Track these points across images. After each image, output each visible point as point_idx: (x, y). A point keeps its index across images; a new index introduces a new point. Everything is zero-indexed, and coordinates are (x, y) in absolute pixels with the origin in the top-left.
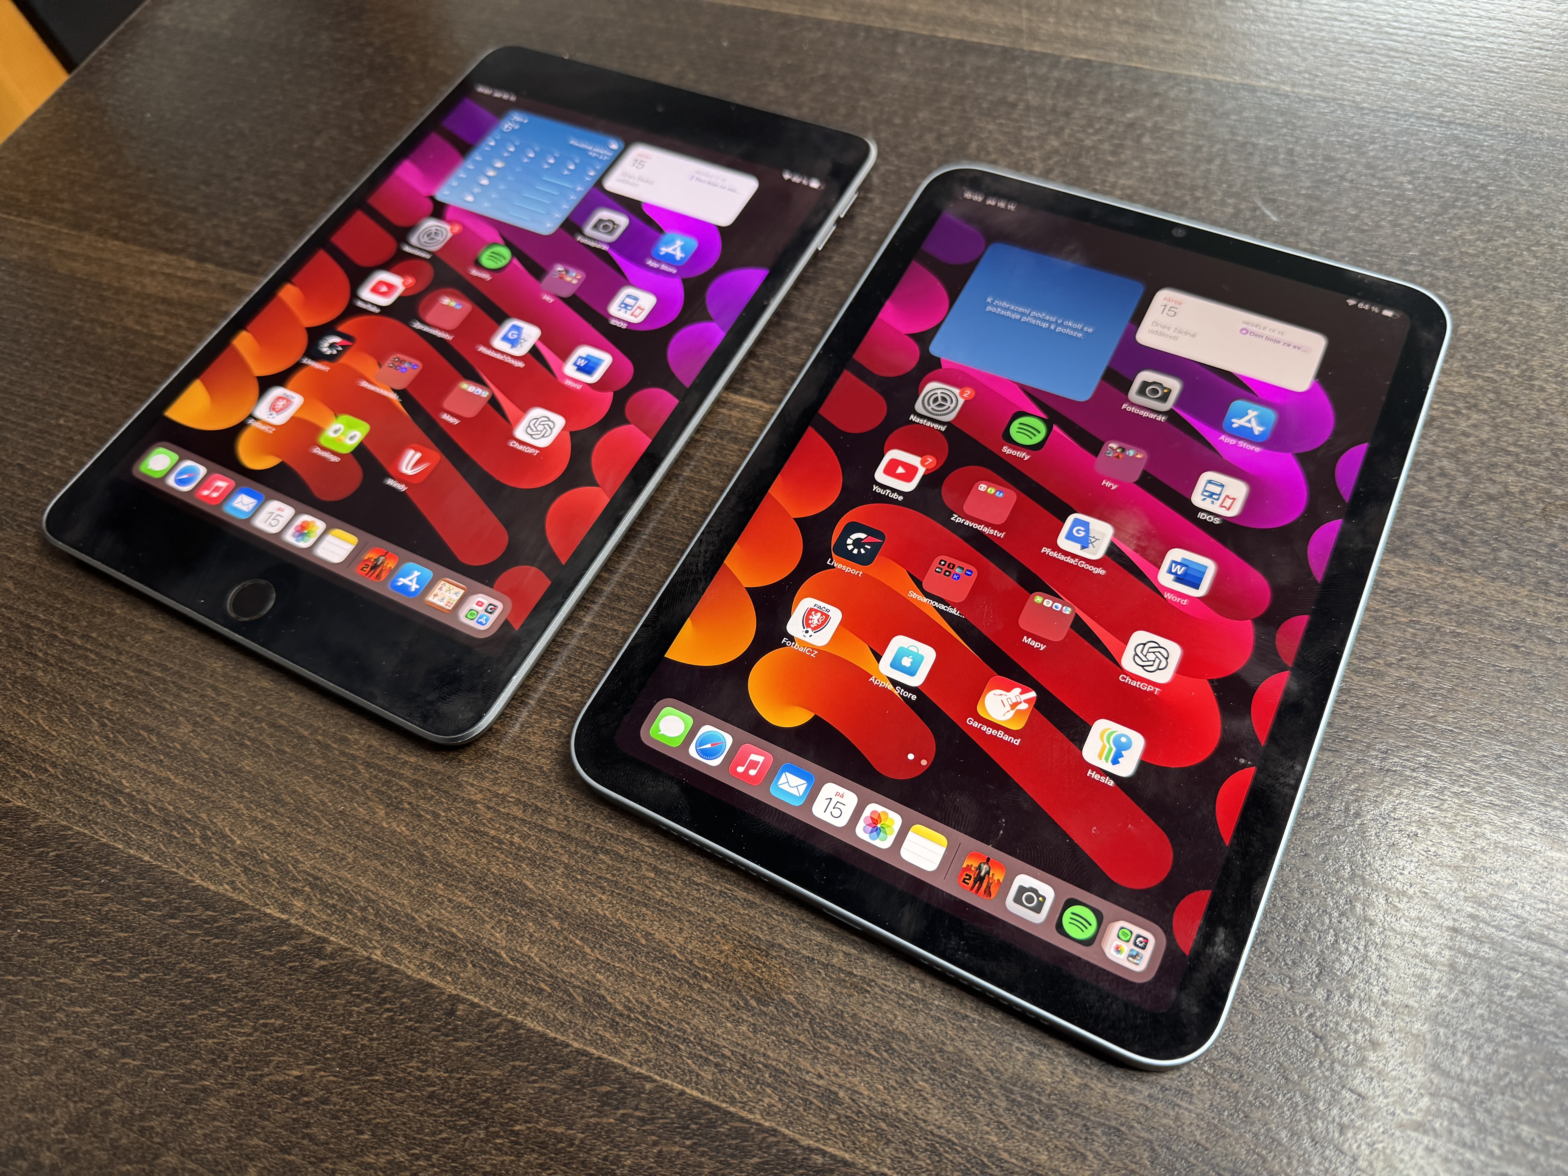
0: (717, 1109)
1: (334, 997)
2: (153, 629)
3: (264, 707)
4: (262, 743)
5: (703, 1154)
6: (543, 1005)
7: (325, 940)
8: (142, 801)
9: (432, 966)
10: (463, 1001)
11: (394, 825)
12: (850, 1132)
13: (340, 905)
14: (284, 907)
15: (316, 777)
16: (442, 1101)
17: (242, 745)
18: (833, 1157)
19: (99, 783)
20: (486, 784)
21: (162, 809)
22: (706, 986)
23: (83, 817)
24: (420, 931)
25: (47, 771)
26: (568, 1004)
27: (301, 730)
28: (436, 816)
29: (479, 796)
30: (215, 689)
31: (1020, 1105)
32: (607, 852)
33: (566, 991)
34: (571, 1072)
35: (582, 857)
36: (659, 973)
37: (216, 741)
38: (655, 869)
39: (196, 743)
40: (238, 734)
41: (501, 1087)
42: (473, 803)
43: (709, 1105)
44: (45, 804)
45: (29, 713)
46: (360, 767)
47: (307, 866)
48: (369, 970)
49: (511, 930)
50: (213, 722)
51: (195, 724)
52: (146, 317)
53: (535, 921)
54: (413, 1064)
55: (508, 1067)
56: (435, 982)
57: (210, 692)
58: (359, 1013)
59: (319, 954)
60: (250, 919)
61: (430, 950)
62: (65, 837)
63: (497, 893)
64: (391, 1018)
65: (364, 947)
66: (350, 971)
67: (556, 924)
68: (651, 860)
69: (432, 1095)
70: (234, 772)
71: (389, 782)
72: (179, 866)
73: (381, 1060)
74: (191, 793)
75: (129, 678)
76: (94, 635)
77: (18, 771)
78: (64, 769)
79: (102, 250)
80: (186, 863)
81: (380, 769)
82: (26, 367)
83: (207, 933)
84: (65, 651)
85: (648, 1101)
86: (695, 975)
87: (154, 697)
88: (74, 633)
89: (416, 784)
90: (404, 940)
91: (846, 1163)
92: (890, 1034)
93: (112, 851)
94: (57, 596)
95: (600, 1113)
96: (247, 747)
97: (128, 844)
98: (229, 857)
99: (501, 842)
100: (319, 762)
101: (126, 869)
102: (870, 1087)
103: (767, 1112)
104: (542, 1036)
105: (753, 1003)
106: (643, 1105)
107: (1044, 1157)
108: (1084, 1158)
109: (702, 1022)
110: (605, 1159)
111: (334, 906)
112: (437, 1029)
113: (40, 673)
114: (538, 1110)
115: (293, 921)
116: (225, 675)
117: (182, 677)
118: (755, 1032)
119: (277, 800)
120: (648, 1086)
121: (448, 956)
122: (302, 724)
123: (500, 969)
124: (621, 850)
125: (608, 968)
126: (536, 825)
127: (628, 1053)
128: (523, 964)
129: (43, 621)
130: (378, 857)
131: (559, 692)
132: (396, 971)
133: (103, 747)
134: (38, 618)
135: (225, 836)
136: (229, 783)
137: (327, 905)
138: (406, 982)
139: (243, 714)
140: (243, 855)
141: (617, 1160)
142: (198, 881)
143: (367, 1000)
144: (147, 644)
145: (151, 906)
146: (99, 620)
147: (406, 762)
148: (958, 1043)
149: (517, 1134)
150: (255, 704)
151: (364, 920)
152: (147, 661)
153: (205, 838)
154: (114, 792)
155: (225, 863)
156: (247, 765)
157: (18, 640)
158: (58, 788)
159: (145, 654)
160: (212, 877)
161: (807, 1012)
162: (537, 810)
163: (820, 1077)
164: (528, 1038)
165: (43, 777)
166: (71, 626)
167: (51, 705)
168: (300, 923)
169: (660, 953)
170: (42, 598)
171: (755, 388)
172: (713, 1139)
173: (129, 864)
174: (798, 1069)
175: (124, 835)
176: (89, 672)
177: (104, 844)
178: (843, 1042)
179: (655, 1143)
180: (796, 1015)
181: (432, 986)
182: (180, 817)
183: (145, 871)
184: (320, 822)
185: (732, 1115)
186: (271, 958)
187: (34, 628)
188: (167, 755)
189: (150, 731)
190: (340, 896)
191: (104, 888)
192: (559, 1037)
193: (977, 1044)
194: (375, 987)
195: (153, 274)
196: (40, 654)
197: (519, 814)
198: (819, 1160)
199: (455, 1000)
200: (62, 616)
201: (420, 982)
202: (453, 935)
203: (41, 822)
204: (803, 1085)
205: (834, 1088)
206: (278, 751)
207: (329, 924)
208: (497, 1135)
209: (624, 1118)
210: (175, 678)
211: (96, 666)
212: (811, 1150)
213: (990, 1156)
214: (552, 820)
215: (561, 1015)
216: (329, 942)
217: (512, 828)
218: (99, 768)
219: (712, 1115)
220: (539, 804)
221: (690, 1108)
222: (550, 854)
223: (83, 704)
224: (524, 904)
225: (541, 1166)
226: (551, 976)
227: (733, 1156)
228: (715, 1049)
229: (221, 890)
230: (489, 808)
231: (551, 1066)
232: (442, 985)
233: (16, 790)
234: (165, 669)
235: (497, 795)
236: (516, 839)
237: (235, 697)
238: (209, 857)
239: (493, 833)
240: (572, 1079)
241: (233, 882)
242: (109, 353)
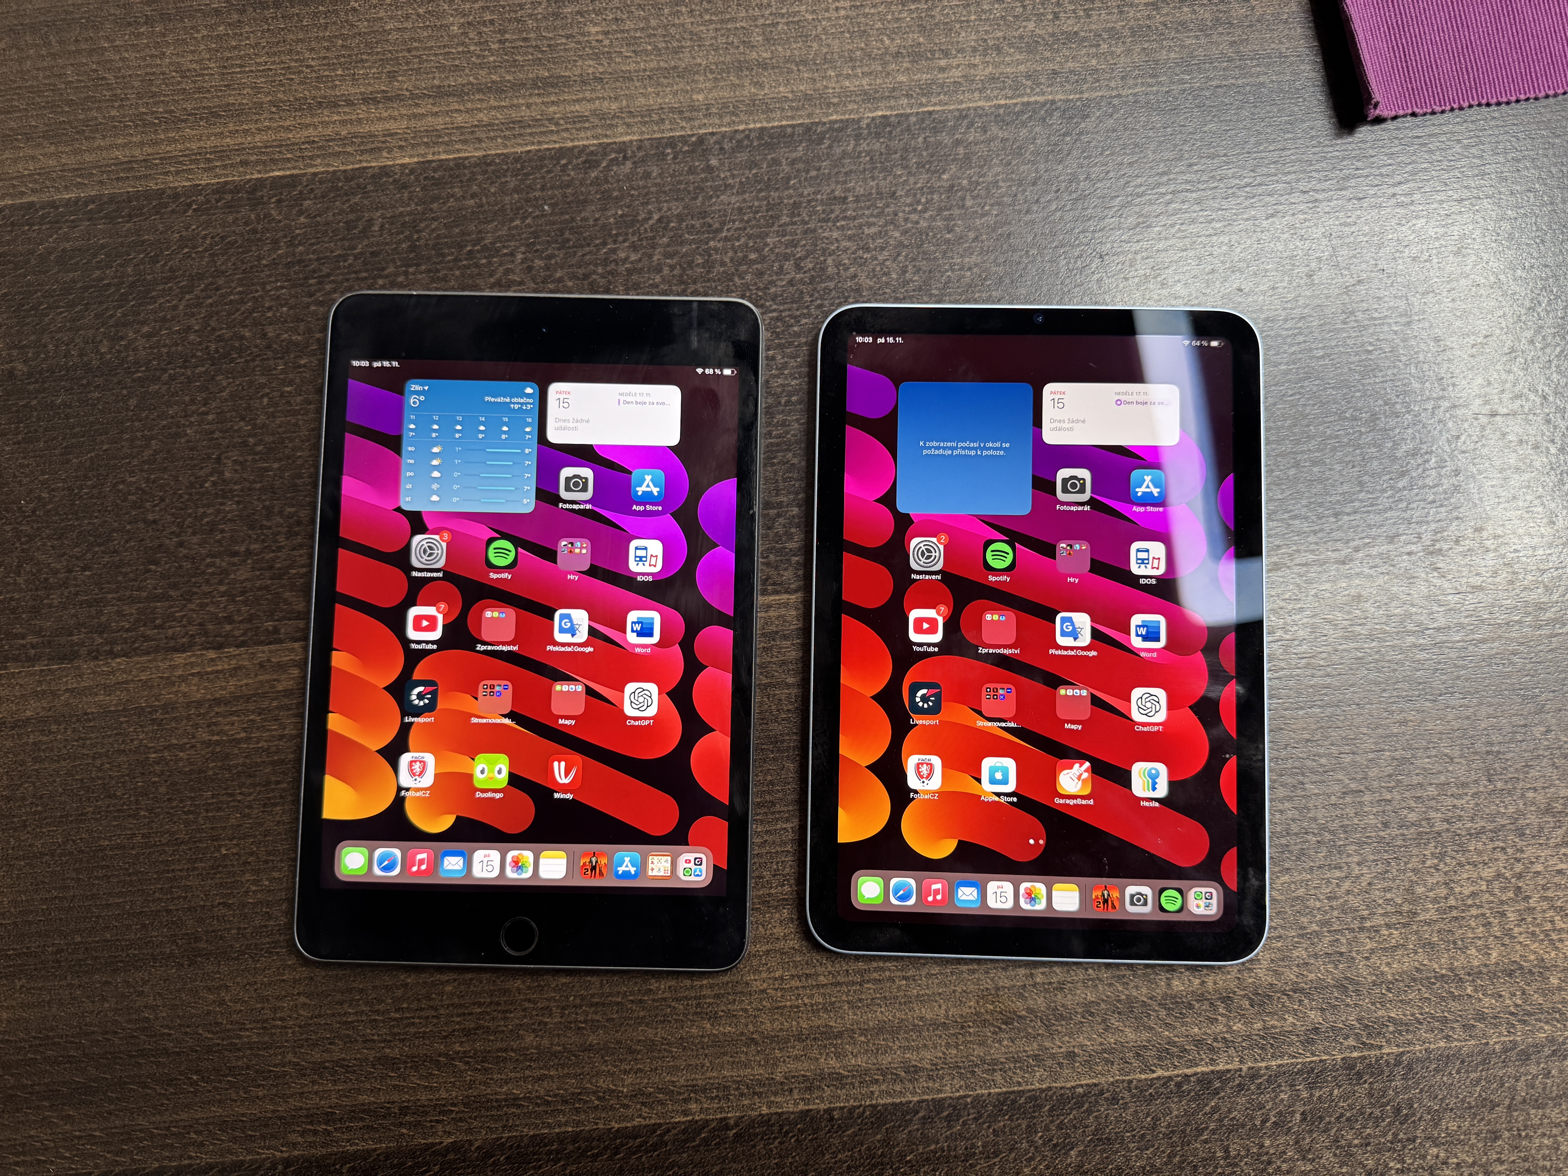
0: (1013, 1092)
1: (754, 1146)
2: (447, 981)
3: (575, 996)
4: (593, 1021)
5: (1017, 1119)
6: (883, 1087)
7: (725, 1119)
8: (537, 1097)
9: (803, 1099)
10: (834, 1109)
11: (721, 1029)
12: (1091, 1068)
13: (721, 1094)
14: (685, 1113)
15: (647, 1025)
16: (857, 1168)
17: (579, 1028)
18: (1087, 1085)
19: (497, 1100)
20: (764, 975)
21: (556, 1096)
22: (971, 1030)
23: (504, 1127)
24: (782, 1083)
25: (452, 1111)
26: (897, 1078)
27: (614, 999)
28: (746, 1011)
29: (765, 985)
30: (529, 1001)
31: (1173, 1009)
32: (868, 982)
33: (892, 1073)
34: (921, 1114)
35: (855, 992)
36: (940, 1037)
37: (558, 1035)
38: (905, 978)
39: (546, 1042)
40: (570, 1022)
41: (886, 1142)
42: (764, 991)
43: (1008, 1092)
44: (470, 1131)
45: (404, 1081)
46: (673, 1004)
47: (682, 1081)
48: (765, 1121)
49: (838, 1056)
50: (546, 1024)
51: (534, 1031)
52: (215, 724)
53: (849, 1043)
54: (827, 1157)
55: (883, 1130)
56: (811, 1107)
57: (527, 1005)
58: (776, 1148)
59: (728, 1128)
60: (668, 1131)
61: (795, 1092)
62: (503, 1144)
63: (815, 1039)
64: (797, 1140)
65: (753, 1109)
66: (754, 1127)
67: (863, 1039)
68: (899, 974)
69: (849, 1167)
70: (589, 1048)
71: (699, 1004)
72: (597, 1124)
73: (807, 1165)
74: (568, 1075)
75: (459, 1023)
76: (405, 1005)
77: (431, 1121)
78: (464, 1104)
79: (113, 672)
80: (600, 1119)
81: (686, 998)
82: (145, 817)
83: (647, 1152)
84: (393, 1026)
85: (973, 1108)
86: (962, 1027)
87: (488, 1027)
88: (388, 1011)
89: (717, 996)
90: (775, 1094)
91: (1095, 1085)
92: (1087, 1005)
93: (543, 1137)
94: (350, 991)
95: (950, 1127)
96: (583, 1028)
97: (549, 1126)
98: (626, 1102)
99: (798, 1007)
100: (642, 1014)
101: (561, 1142)
102: (1090, 1039)
103: (1041, 1081)
104: (893, 1104)
105: (1004, 1027)
106: (971, 1111)
107: (1196, 1030)
108: (1217, 1020)
109: (979, 1051)
110: (966, 1148)
111: (717, 1096)
112: (829, 1131)
113: (388, 1051)
114: (914, 1144)
115: (697, 1118)
116: (529, 988)
117: (498, 1004)
118: (1013, 1042)
119: (631, 1051)
120: (969, 1100)
121: (809, 1089)
122: (610, 995)
123: (845, 1081)
124: (876, 975)
125: (909, 1048)
126: (813, 986)
127: (948, 1088)
128: (857, 1071)
129: (356, 1014)
130: (724, 1054)
131: (773, 891)
132: (782, 1113)
133: (479, 1077)
134: (350, 1013)
135: (613, 1091)
136: (589, 1057)
137: (712, 1098)
138: (792, 1116)
139: (563, 1008)
140: (635, 1096)
141: (973, 1146)
142: (617, 1126)
143: (775, 1138)
144: (452, 994)
145: (597, 1156)
146: (399, 993)
147: (701, 986)
148: (1126, 992)
149: (910, 1161)
150: (567, 997)
151: (742, 1095)
152: (461, 1006)
153: (599, 1099)
154: (514, 1101)
155: (626, 1106)
156: (592, 1039)
157: (349, 1036)
158: (470, 1118)
159: (456, 1001)
160: (624, 1118)
161: (1036, 1017)
162: (808, 976)
163: (1060, 1047)
164: (886, 1109)
165: (453, 1115)
166: (381, 1007)
167: (416, 1068)
168: (702, 1116)
169: (935, 1025)
170: (338, 997)
171: (774, 584)
172: (1019, 1109)
173: (561, 1139)
174: (1047, 1049)
175: (543, 1123)
176: (425, 1032)
177: (533, 1136)
178: (1064, 1023)
179: (989, 1127)
180: (1031, 1021)
181: (811, 1110)
182: (573, 1094)
183: (575, 1137)
184: (671, 1052)
185: (1023, 1091)
186: (699, 1145)
187: (352, 1022)
188: (531, 1060)
189: (506, 1050)
190: (716, 1088)
191: (556, 1161)
192: (903, 1100)
193: (1137, 987)
194: (776, 1128)
195: (183, 679)
196: (376, 1038)
197: (798, 984)
198: (1080, 1090)
199: (829, 1111)
200: (367, 1003)
201: (801, 1112)
202: (804, 1076)
203: (477, 1144)
204: (1053, 1056)
205: (1071, 1049)
206: (608, 1020)
207: (722, 1108)
208: (899, 1168)
209: (964, 1124)
210: (493, 1007)
211: (426, 1026)
212: (1074, 1087)
213: (1168, 1043)
214: (822, 978)
215: (898, 1088)
216: (729, 1118)
217: (799, 995)
218: (489, 1091)
219: (1012, 1097)
220: (807, 972)
221: (998, 1100)
222: (833, 999)
223: (440, 1056)
224: (836, 1037)
225: (933, 1170)
226: (878, 1069)
227: (1034, 1112)
228: (995, 1062)
229: (635, 1123)
230: (776, 990)
231: (908, 1117)
232: (815, 1107)
233: (440, 1133)
234: (480, 1005)
235: (776, 979)
236: (806, 1001)
237: (548, 1000)
238: (612, 1108)
239: (788, 1003)
240: (924, 1118)
241: (640, 1115)
242: (211, 773)
